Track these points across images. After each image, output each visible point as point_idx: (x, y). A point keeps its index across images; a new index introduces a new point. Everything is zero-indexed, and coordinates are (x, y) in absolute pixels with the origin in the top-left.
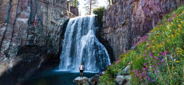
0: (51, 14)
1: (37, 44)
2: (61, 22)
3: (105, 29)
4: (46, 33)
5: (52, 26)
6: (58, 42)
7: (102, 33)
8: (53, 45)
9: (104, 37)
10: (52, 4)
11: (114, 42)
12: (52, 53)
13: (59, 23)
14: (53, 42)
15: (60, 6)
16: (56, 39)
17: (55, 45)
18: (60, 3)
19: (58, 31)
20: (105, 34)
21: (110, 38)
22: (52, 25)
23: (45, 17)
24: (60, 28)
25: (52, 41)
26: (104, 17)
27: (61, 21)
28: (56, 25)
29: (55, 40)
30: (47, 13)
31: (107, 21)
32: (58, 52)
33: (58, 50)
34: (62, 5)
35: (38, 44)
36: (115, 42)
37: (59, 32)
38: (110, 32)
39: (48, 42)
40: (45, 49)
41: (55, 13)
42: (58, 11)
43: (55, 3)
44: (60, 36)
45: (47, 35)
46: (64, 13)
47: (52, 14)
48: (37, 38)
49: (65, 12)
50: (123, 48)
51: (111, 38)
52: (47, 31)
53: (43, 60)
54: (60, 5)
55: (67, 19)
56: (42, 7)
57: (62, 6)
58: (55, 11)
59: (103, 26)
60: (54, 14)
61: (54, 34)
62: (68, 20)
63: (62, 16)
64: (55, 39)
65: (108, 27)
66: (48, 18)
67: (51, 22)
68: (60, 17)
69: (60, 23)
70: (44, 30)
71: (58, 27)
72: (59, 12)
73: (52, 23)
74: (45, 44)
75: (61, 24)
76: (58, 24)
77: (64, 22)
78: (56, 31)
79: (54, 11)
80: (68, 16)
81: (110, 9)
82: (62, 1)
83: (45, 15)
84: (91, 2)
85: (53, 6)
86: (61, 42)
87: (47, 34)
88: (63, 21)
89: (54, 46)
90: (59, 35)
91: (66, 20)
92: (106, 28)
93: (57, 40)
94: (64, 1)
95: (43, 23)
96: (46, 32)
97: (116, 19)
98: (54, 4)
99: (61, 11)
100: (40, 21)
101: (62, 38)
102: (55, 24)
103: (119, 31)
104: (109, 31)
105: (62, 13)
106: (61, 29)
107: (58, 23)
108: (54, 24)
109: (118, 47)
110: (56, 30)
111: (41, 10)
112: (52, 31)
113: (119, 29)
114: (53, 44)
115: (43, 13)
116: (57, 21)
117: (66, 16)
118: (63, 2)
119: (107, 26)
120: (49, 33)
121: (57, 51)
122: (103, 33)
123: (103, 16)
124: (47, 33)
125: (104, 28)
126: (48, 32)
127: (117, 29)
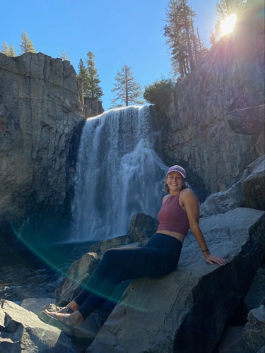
0: (39, 105)
1: (9, 179)
2: (67, 125)
3: (178, 134)
4: (30, 151)
5: (44, 135)
6: (63, 175)
7: (170, 145)
8: (52, 182)
9: (176, 155)
10: (39, 79)
11: (206, 158)
12: (48, 201)
13: (62, 127)
14: (50, 173)
15: (61, 84)
16: (57, 168)
17: (56, 181)
18: (59, 77)
19: (60, 146)
20: (177, 147)
21: (192, 154)
22: (43, 130)
23: (24, 112)
24: (64, 139)
25: (47, 173)
26: (172, 105)
27: (65, 122)
28: (54, 131)
29: (54, 169)
30: (29, 102)
31: (181, 114)
32: (63, 199)
33: (64, 194)
34: (65, 83)
35: (13, 178)
36: (208, 159)
37: (63, 148)
38: (191, 140)
39: (38, 174)
40: (32, 190)
41: (49, 100)
42: (56, 97)
43: (47, 77)
44: (65, 159)
45: (35, 157)
46: (71, 104)
47: (42, 103)
48: (9, 162)
49: (73, 102)
50: (232, 167)
51: (194, 152)
52: (33, 147)
53: (28, 220)
54: (60, 82)
55: (80, 119)
56: (15, 86)
57: (66, 87)
58: (49, 95)
59: (173, 126)
60: (47, 105)
61: (50, 155)
62: (83, 122)
63: (67, 111)
64: (54, 167)
65: (186, 127)
66: (33, 113)
67: (42, 124)
68: (62, 113)
69: (65, 127)
70: (25, 143)
71: (60, 136)
72: (59, 98)
73: (44, 125)
74: (31, 178)
75: (67, 130)
76: (59, 130)
77: (74, 126)
78: (55, 148)
79: (46, 97)
80: (81, 111)
81: (187, 82)
82: (65, 74)
83: (24, 106)
84: (127, 94)
85: (43, 83)
86: (71, 176)
87: (35, 154)
88: (70, 123)
89: (52, 185)
90: (63, 157)
91: (78, 121)
92: (181, 130)
93: (60, 169)
94: (70, 74)
95: (21, 126)
96: (30, 148)
97: (206, 104)
98: (44, 80)
99: (65, 99)
100: (13, 121)
101: (71, 166)
102: (52, 128)
103: (216, 129)
104: (187, 138)
105: (67, 102)
106: (67, 141)
107: (59, 127)
108: (50, 129)
109: (217, 169)
110: (56, 144)
111: (14, 92)
112: (45, 145)
113: (216, 126)
114: (49, 179)
115: (20, 101)
116: (57, 121)
117: (76, 112)
118: (67, 77)
119: (183, 126)
120: (38, 152)
121: (63, 197)
122: (173, 146)
123: (170, 101)
124: (32, 151)
125: (176, 131)
126: (37, 149)
127: (211, 127)
